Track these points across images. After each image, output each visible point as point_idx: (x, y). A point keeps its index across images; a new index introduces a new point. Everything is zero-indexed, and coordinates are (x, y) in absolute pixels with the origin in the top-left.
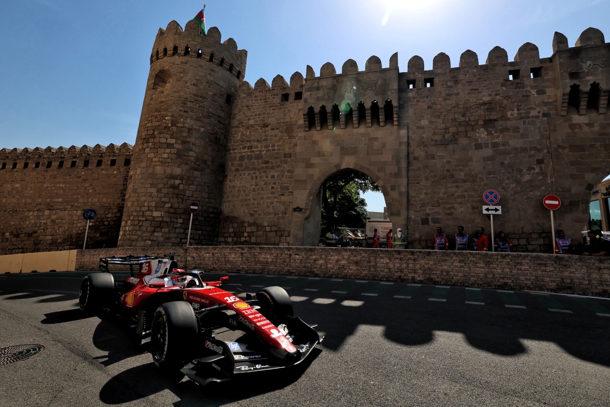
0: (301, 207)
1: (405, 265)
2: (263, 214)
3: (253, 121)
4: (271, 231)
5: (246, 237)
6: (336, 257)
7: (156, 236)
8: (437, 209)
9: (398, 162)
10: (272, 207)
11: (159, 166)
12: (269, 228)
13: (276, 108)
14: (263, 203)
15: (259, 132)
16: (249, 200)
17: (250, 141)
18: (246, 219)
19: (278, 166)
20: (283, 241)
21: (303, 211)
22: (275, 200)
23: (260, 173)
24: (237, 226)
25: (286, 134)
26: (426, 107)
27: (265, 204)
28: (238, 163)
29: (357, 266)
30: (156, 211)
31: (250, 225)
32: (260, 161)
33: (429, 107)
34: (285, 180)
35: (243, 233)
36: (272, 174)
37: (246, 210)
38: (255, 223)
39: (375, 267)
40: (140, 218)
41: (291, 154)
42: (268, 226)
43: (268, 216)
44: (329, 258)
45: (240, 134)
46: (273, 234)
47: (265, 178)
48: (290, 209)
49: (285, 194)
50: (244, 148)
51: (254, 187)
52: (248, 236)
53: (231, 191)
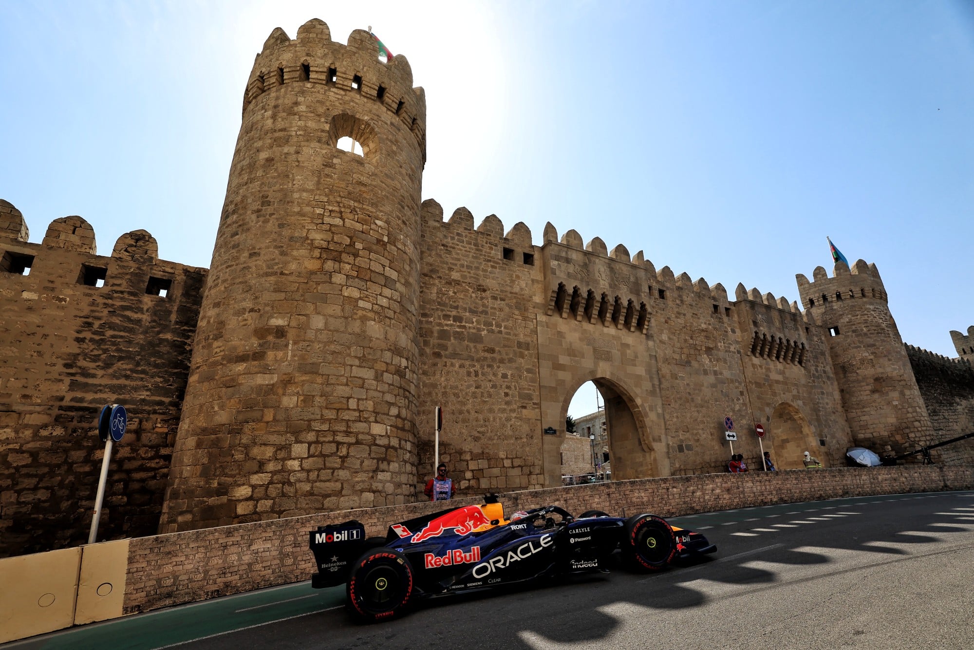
0: (554, 428)
1: (764, 488)
2: (496, 438)
3: (458, 274)
4: (513, 467)
5: (469, 480)
6: (711, 486)
7: (381, 481)
8: (688, 435)
9: (651, 378)
10: (509, 426)
11: (375, 320)
12: (509, 461)
13: (498, 266)
14: (494, 419)
15: (471, 297)
16: (468, 412)
17: (457, 308)
18: (466, 447)
19: (511, 361)
20: (533, 482)
21: (558, 433)
22: (514, 415)
23: (482, 367)
24: (450, 461)
25: (517, 312)
26: (664, 320)
27: (498, 420)
28: (436, 341)
29: (729, 493)
30: (376, 422)
31: (475, 457)
32: (480, 346)
33: (666, 322)
34: (524, 383)
35: (463, 472)
36: (502, 371)
37: (464, 431)
38: (483, 453)
39: (743, 492)
40: (339, 438)
41: (528, 344)
42: (507, 458)
43: (506, 442)
44: (705, 487)
45: (435, 290)
46: (516, 472)
47: (491, 377)
48: (539, 432)
49: (528, 406)
50: (447, 317)
51: (473, 389)
52: (474, 478)
53: (430, 394)
